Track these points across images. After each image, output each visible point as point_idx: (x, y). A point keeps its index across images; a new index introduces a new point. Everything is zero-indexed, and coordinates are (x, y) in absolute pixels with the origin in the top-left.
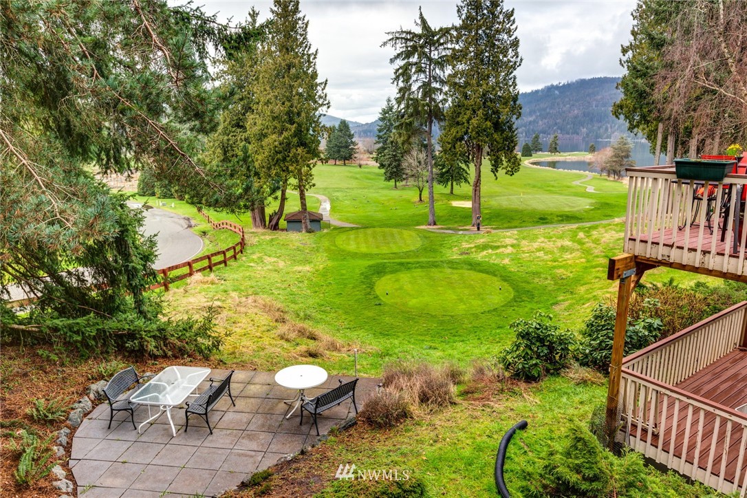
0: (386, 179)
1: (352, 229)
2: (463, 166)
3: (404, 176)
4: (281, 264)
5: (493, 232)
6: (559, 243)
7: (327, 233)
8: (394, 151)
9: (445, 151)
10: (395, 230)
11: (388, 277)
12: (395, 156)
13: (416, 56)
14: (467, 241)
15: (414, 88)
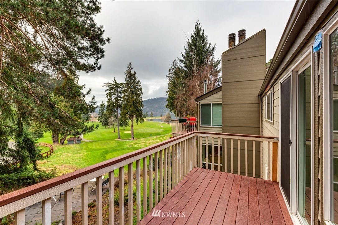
0: (102, 126)
1: (93, 142)
2: (127, 121)
3: (109, 125)
4: (70, 155)
5: (138, 139)
6: (156, 141)
7: (84, 144)
8: (105, 117)
9: (122, 117)
10: (108, 141)
11: (110, 154)
12: (105, 118)
13: (113, 90)
14: (131, 142)
15: (113, 99)
